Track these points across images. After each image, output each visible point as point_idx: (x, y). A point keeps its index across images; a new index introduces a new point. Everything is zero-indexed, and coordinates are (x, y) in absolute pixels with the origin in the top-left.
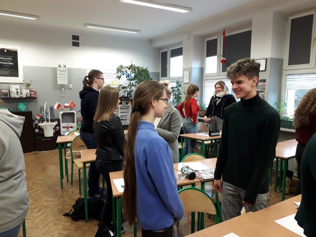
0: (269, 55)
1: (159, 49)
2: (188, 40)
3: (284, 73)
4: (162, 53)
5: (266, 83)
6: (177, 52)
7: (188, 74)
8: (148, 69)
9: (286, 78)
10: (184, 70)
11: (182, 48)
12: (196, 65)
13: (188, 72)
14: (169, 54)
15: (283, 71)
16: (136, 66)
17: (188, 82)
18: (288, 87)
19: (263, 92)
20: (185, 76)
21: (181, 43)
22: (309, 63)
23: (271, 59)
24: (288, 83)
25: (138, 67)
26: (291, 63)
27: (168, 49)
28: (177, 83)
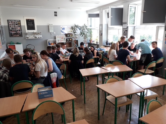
10: (100, 25)
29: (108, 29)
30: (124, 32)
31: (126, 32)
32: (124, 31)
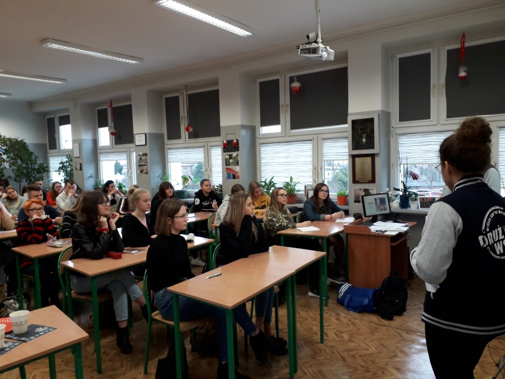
0: (147, 131)
1: (44, 114)
2: (75, 108)
3: (166, 147)
4: (48, 119)
5: (148, 157)
6: (65, 120)
7: (78, 146)
8: (25, 141)
9: (167, 153)
10: (74, 141)
11: (68, 116)
12: (87, 137)
13: (78, 144)
14: (57, 121)
15: (165, 145)
16: (7, 136)
17: (78, 156)
18: (170, 161)
19: (146, 165)
20: (75, 149)
21: (67, 110)
22: (181, 138)
23: (149, 133)
24: (169, 157)
25: (10, 138)
26: (169, 138)
27: (56, 116)
28: (69, 156)
29: (99, 151)
30: (139, 157)
31: (143, 158)
32: (139, 155)
